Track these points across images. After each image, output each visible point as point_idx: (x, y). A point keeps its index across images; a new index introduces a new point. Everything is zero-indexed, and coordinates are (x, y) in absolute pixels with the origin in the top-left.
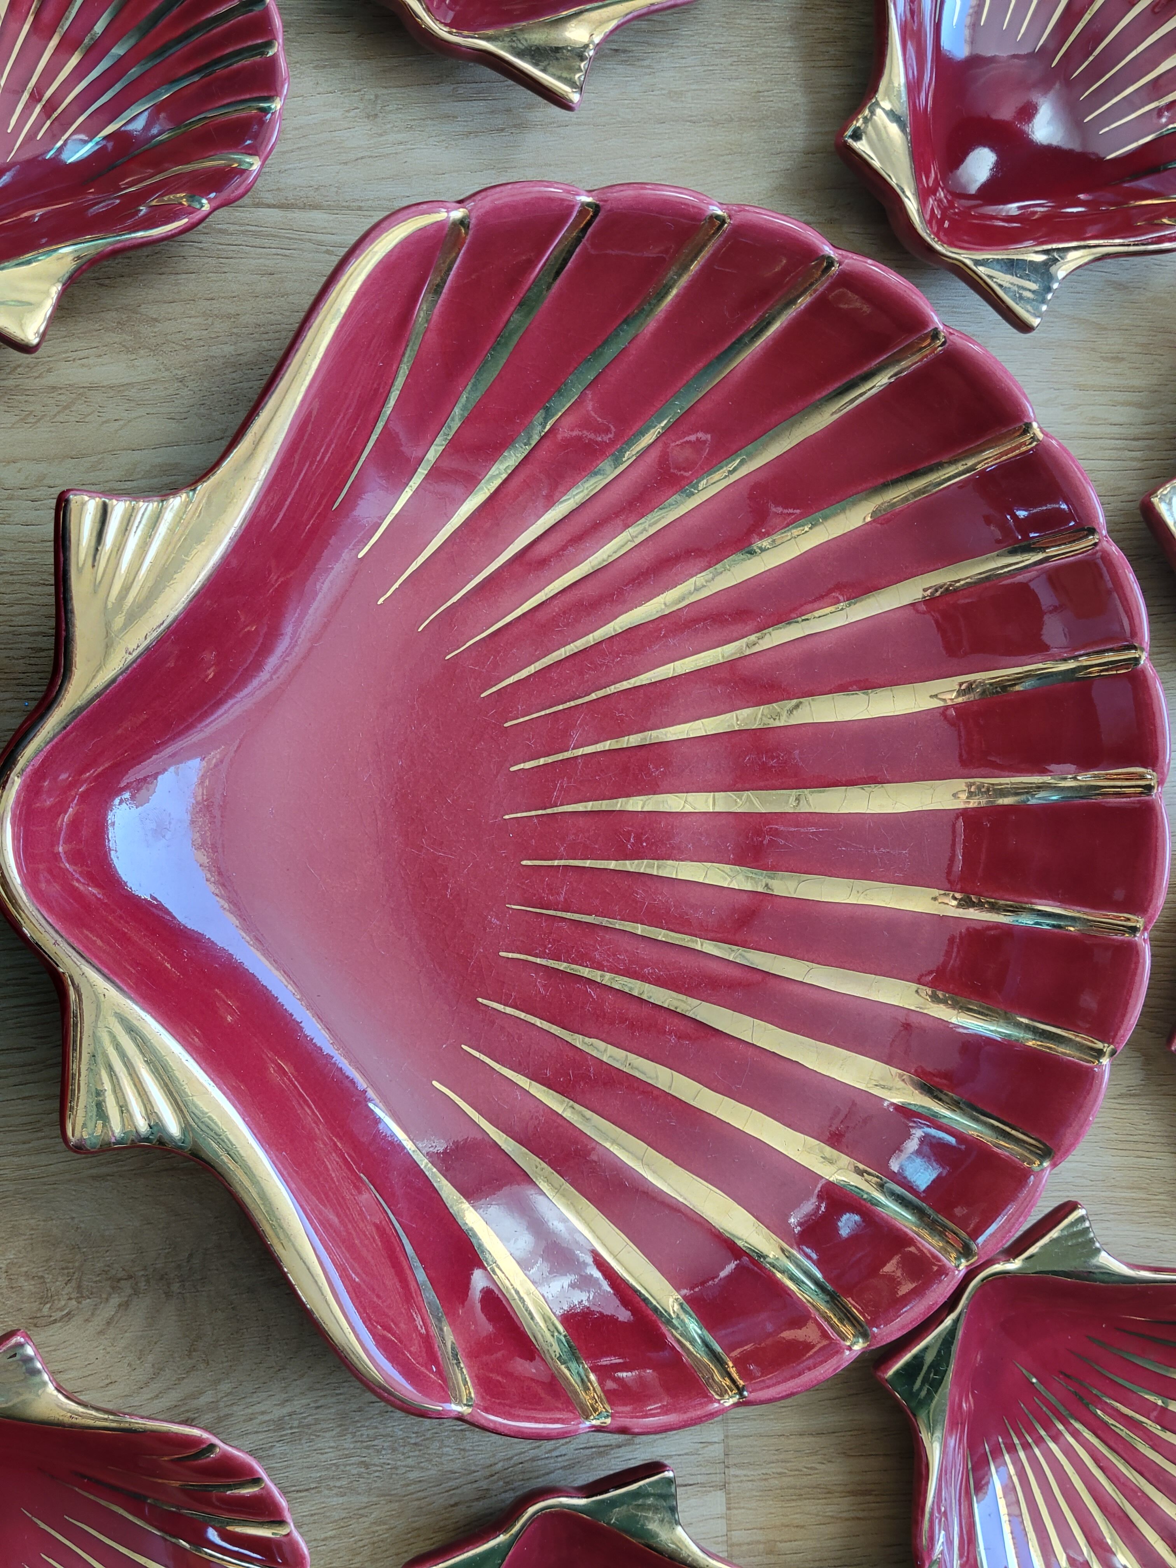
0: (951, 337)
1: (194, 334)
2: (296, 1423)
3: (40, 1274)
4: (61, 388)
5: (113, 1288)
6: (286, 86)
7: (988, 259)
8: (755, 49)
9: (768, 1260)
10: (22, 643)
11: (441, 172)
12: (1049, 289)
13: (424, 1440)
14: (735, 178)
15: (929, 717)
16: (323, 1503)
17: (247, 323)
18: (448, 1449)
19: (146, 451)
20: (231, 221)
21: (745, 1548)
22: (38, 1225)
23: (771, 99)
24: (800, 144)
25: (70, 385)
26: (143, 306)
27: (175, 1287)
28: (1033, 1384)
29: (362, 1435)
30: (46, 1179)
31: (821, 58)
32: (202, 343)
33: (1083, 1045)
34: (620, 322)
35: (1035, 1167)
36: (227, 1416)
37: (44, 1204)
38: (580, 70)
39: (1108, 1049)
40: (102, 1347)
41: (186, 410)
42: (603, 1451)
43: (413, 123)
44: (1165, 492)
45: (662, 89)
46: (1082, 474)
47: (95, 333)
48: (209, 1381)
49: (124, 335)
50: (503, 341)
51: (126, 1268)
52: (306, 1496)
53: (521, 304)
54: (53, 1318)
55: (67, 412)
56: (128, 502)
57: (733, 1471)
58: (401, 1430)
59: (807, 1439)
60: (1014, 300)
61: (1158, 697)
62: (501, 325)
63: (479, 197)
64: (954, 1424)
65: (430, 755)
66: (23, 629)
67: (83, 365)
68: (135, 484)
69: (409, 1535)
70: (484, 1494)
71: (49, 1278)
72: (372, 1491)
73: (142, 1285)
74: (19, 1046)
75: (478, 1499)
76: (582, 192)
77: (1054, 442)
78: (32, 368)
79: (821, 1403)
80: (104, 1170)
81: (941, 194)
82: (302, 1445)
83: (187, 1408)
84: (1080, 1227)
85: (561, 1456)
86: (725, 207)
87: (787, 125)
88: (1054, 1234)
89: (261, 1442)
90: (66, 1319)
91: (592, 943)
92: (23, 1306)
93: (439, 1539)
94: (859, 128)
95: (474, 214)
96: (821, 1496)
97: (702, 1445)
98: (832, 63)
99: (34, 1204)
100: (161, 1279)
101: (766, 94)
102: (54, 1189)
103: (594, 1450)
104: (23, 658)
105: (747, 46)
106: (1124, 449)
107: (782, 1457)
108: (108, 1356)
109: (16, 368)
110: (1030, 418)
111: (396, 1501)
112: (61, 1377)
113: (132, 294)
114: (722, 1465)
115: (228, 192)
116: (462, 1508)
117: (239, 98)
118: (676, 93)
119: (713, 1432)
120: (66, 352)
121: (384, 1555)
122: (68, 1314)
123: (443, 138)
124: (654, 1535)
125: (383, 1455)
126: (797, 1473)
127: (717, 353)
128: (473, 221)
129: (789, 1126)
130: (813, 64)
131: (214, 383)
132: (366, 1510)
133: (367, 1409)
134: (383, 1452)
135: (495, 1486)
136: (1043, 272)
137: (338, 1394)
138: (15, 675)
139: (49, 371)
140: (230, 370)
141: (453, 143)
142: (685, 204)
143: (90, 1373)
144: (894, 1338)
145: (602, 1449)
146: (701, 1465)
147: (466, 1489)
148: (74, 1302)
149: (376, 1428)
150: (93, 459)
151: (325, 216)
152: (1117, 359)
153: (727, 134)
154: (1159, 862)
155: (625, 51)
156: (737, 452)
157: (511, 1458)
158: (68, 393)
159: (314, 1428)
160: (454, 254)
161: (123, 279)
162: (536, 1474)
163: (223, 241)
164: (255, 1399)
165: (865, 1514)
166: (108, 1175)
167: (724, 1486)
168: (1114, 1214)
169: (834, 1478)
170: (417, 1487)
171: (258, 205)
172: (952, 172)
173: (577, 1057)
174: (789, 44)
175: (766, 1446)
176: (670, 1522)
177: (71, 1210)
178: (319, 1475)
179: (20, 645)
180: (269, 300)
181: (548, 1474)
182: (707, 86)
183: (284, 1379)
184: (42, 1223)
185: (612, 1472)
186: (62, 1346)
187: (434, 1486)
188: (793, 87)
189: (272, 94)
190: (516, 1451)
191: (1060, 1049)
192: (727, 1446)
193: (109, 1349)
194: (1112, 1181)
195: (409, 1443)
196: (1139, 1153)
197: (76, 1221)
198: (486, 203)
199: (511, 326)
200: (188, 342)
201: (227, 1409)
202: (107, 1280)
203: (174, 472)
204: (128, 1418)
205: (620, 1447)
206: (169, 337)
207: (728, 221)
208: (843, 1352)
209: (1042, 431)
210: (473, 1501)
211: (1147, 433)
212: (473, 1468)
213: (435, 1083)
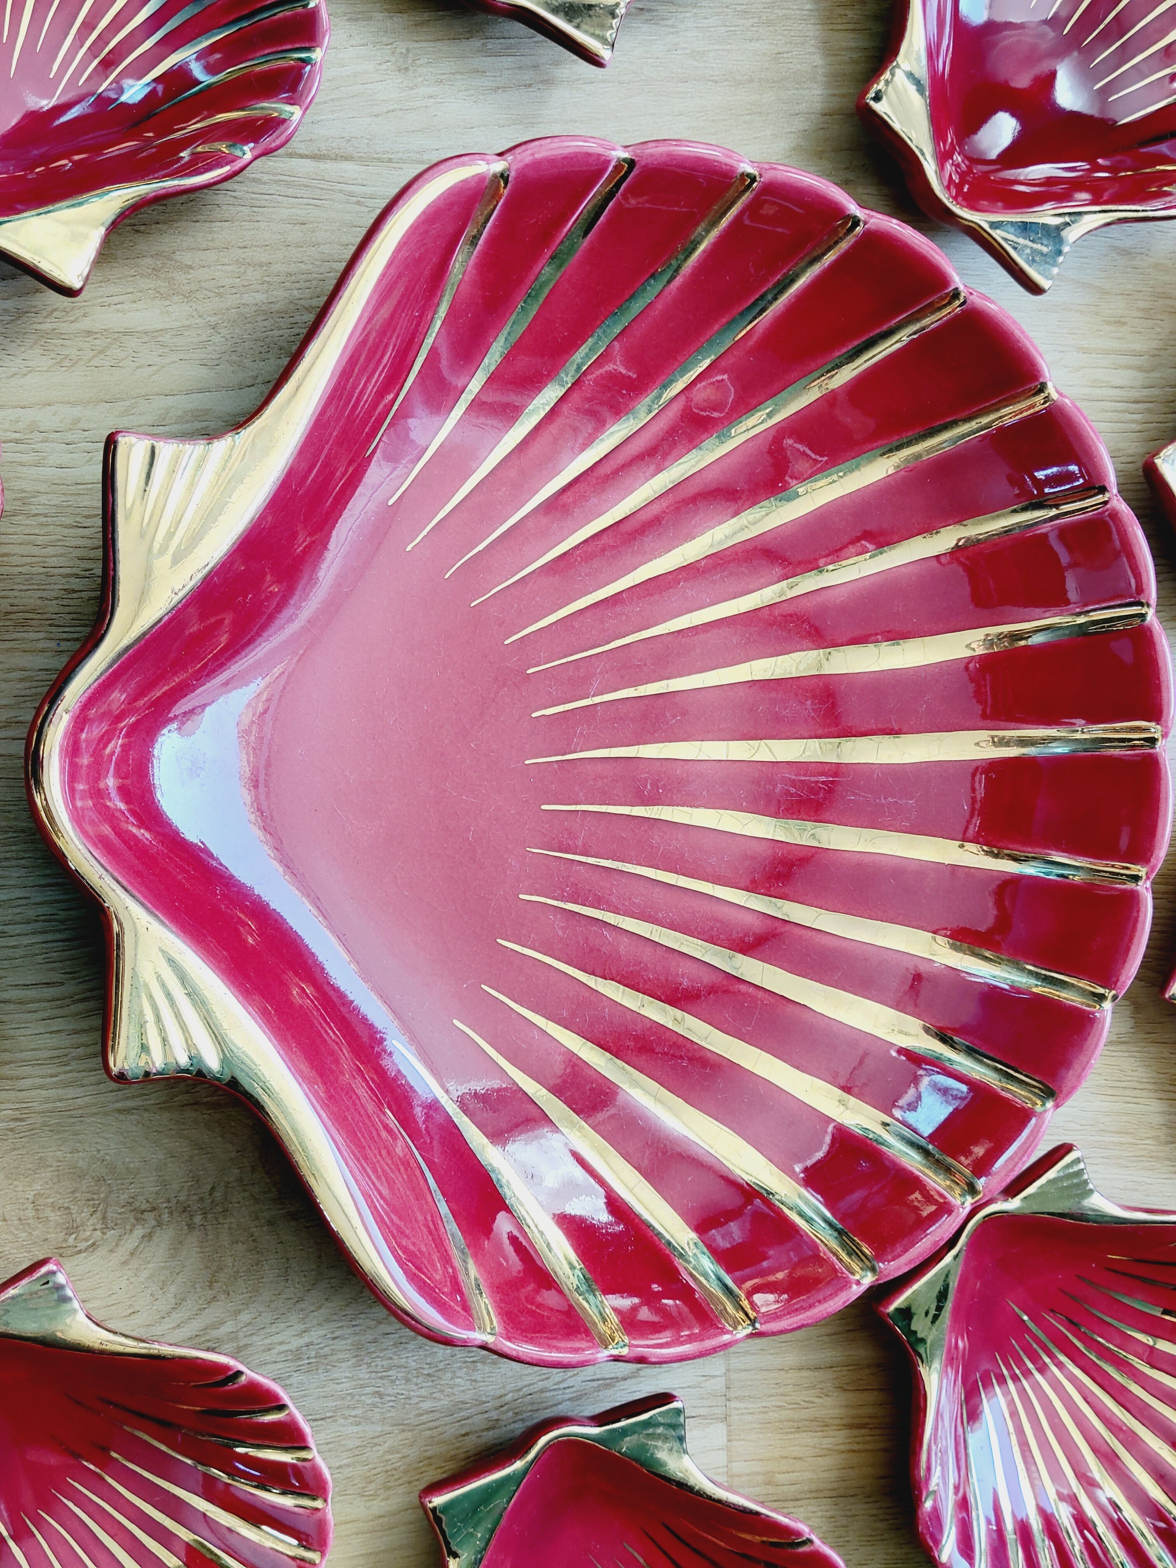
0: (971, 297)
1: (227, 282)
2: (313, 1354)
3: (66, 1205)
4: (96, 333)
5: (137, 1220)
6: (327, 37)
7: (1003, 222)
8: (776, 11)
9: (777, 1197)
10: (55, 584)
11: (469, 126)
12: (1059, 253)
13: (437, 1371)
14: (755, 138)
15: (937, 670)
16: (339, 1431)
17: (279, 272)
18: (460, 1380)
19: (179, 397)
20: (265, 171)
21: (744, 1478)
22: (65, 1157)
23: (790, 60)
24: (818, 106)
25: (105, 330)
26: (178, 253)
27: (198, 1219)
28: (1024, 1321)
29: (377, 1366)
30: (73, 1113)
31: (839, 21)
32: (234, 291)
33: (1086, 990)
34: (647, 277)
35: (1038, 1108)
36: (246, 1346)
37: (71, 1137)
38: (611, 27)
39: (1110, 994)
40: (126, 1277)
41: (219, 356)
42: (610, 1383)
43: (442, 77)
44: (1168, 453)
45: (685, 48)
46: (1095, 433)
47: (130, 279)
48: (229, 1311)
49: (159, 282)
50: (533, 293)
51: (151, 1200)
52: (322, 1425)
53: (552, 258)
54: (77, 1249)
55: (102, 356)
56: (175, 445)
57: (733, 1404)
58: (415, 1361)
59: (805, 1373)
60: (1027, 262)
61: (1164, 652)
62: (533, 278)
63: (518, 150)
64: (950, 1361)
65: (454, 700)
66: (56, 571)
67: (118, 311)
68: (167, 428)
69: (421, 1464)
70: (494, 1425)
71: (74, 1209)
72: (386, 1421)
73: (166, 1217)
74: (48, 981)
75: (488, 1429)
76: (618, 147)
77: (1067, 401)
78: (68, 313)
79: (820, 1338)
80: (130, 1104)
81: (958, 158)
82: (318, 1374)
83: (208, 1337)
84: (1076, 1168)
85: (568, 1388)
86: (756, 165)
87: (805, 86)
88: (1051, 1174)
89: (279, 1372)
90: (91, 1249)
91: (608, 886)
92: (49, 1236)
93: (451, 1467)
94: (880, 90)
95: (514, 168)
96: (818, 1429)
97: (705, 1378)
98: (849, 26)
99: (61, 1136)
100: (184, 1211)
101: (785, 55)
102: (81, 1121)
103: (600, 1382)
104: (57, 598)
105: (768, 8)
106: (1125, 411)
107: (781, 1390)
108: (131, 1286)
109: (52, 312)
110: (1045, 378)
111: (410, 1431)
112: (89, 1306)
113: (167, 240)
114: (724, 1398)
115: (267, 142)
116: (473, 1437)
117: (280, 49)
118: (698, 52)
119: (715, 1365)
120: (102, 297)
121: (397, 1483)
122: (93, 1244)
123: (472, 92)
124: (661, 1464)
125: (397, 1385)
126: (795, 1406)
127: (741, 309)
128: (513, 174)
129: (798, 1068)
130: (831, 27)
131: (246, 330)
132: (381, 1439)
133: (383, 1340)
134: (397, 1383)
135: (504, 1417)
136: (1054, 234)
137: (354, 1326)
138: (47, 616)
139: (85, 315)
140: (263, 318)
141: (481, 97)
142: (717, 162)
143: (114, 1302)
144: (900, 1273)
145: (608, 1381)
146: (703, 1398)
147: (477, 1419)
148: (98, 1233)
149: (391, 1358)
150: (127, 403)
151: (357, 167)
152: (1120, 323)
153: (747, 94)
154: (1161, 813)
155: (649, 10)
156: (756, 407)
157: (520, 1390)
158: (103, 337)
159: (330, 1358)
160: (492, 207)
161: (158, 226)
162: (544, 1405)
163: (256, 191)
164: (274, 1329)
165: (860, 1447)
166: (134, 1109)
167: (725, 1419)
168: (1103, 1157)
169: (830, 1412)
170: (429, 1417)
171: (291, 155)
172: (968, 137)
173: (592, 998)
174: (808, 7)
175: (766, 1380)
176: (678, 1452)
177: (97, 1143)
178: (334, 1404)
179: (53, 587)
180: (301, 249)
181: (556, 1405)
182: (728, 47)
183: (302, 1310)
184: (69, 1155)
185: (617, 1404)
186: (87, 1275)
187: (447, 1416)
188: (812, 50)
189: (313, 45)
190: (526, 1383)
191: (1063, 995)
192: (728, 1380)
193: (132, 1280)
194: (1101, 1125)
195: (423, 1374)
196: (1128, 1099)
197: (102, 1152)
198: (526, 157)
199: (542, 279)
200: (221, 290)
201: (246, 1339)
202: (132, 1211)
203: (206, 418)
204: (156, 1346)
205: (625, 1379)
206: (203, 284)
207: (758, 179)
208: (850, 1287)
209: (1057, 391)
210: (483, 1431)
211: (1147, 396)
212: (484, 1399)
213: (456, 1022)
